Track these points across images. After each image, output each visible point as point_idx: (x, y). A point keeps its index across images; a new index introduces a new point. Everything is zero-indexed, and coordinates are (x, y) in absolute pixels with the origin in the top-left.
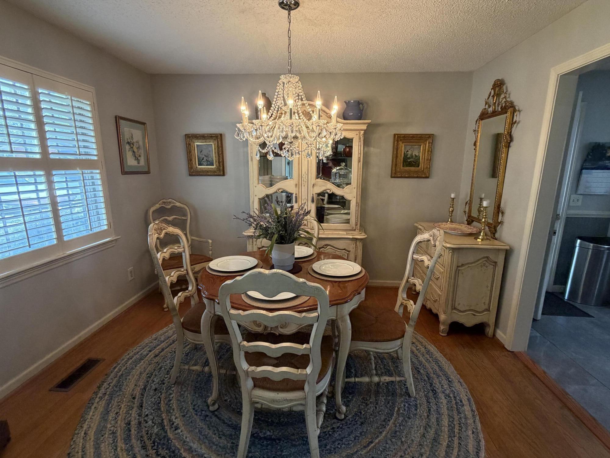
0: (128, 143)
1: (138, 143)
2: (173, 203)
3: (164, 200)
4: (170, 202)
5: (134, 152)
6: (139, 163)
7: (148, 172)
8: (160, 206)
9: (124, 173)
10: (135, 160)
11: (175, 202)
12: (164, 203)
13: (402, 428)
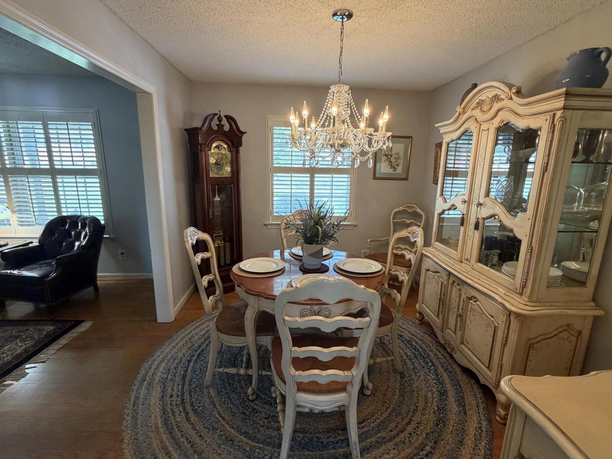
0: (386, 155)
1: (398, 154)
2: (416, 208)
3: (409, 205)
4: (413, 207)
5: (390, 162)
6: (394, 171)
7: (406, 179)
8: (404, 209)
9: (375, 178)
10: (391, 168)
11: (417, 207)
12: (408, 207)
13: (237, 447)
